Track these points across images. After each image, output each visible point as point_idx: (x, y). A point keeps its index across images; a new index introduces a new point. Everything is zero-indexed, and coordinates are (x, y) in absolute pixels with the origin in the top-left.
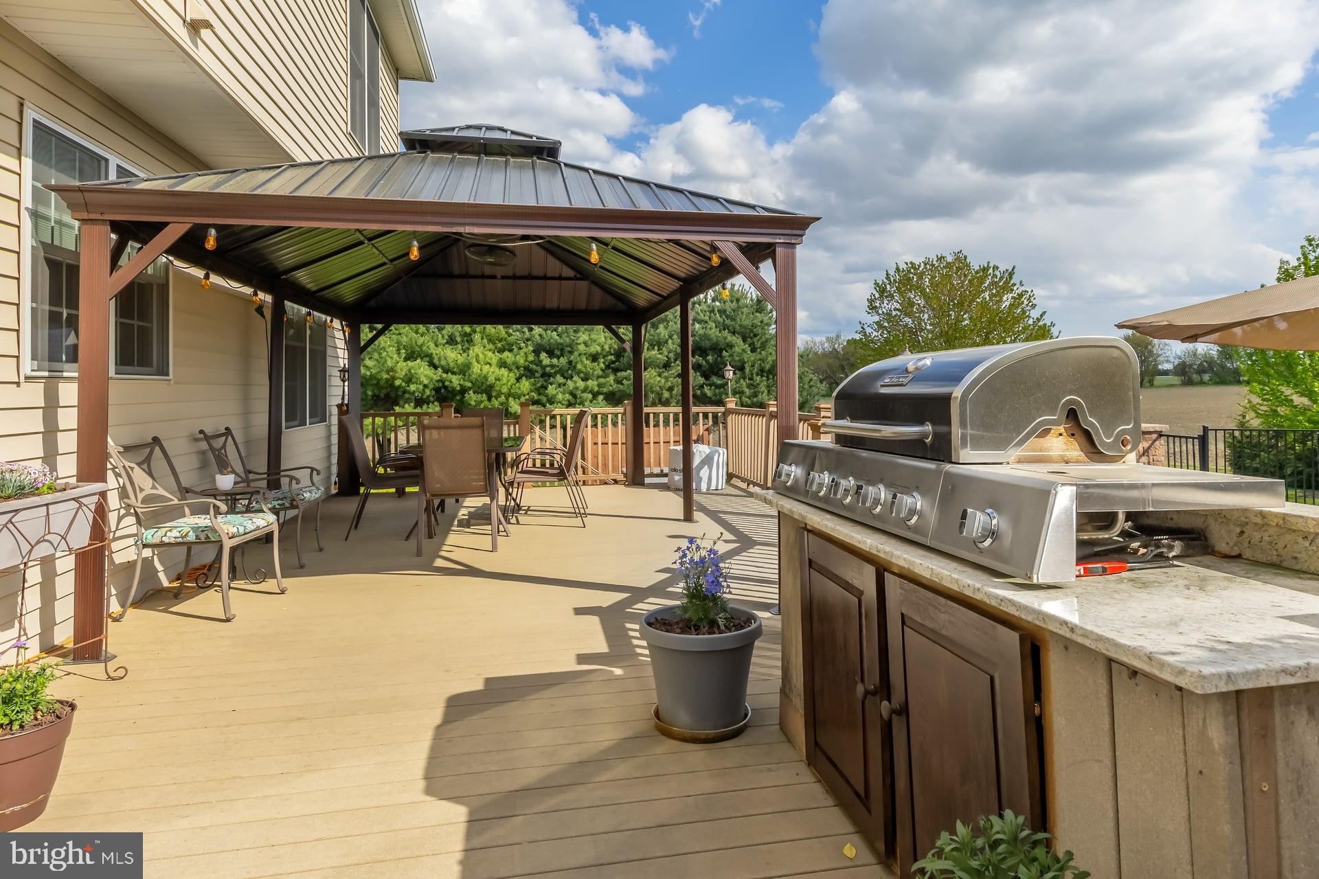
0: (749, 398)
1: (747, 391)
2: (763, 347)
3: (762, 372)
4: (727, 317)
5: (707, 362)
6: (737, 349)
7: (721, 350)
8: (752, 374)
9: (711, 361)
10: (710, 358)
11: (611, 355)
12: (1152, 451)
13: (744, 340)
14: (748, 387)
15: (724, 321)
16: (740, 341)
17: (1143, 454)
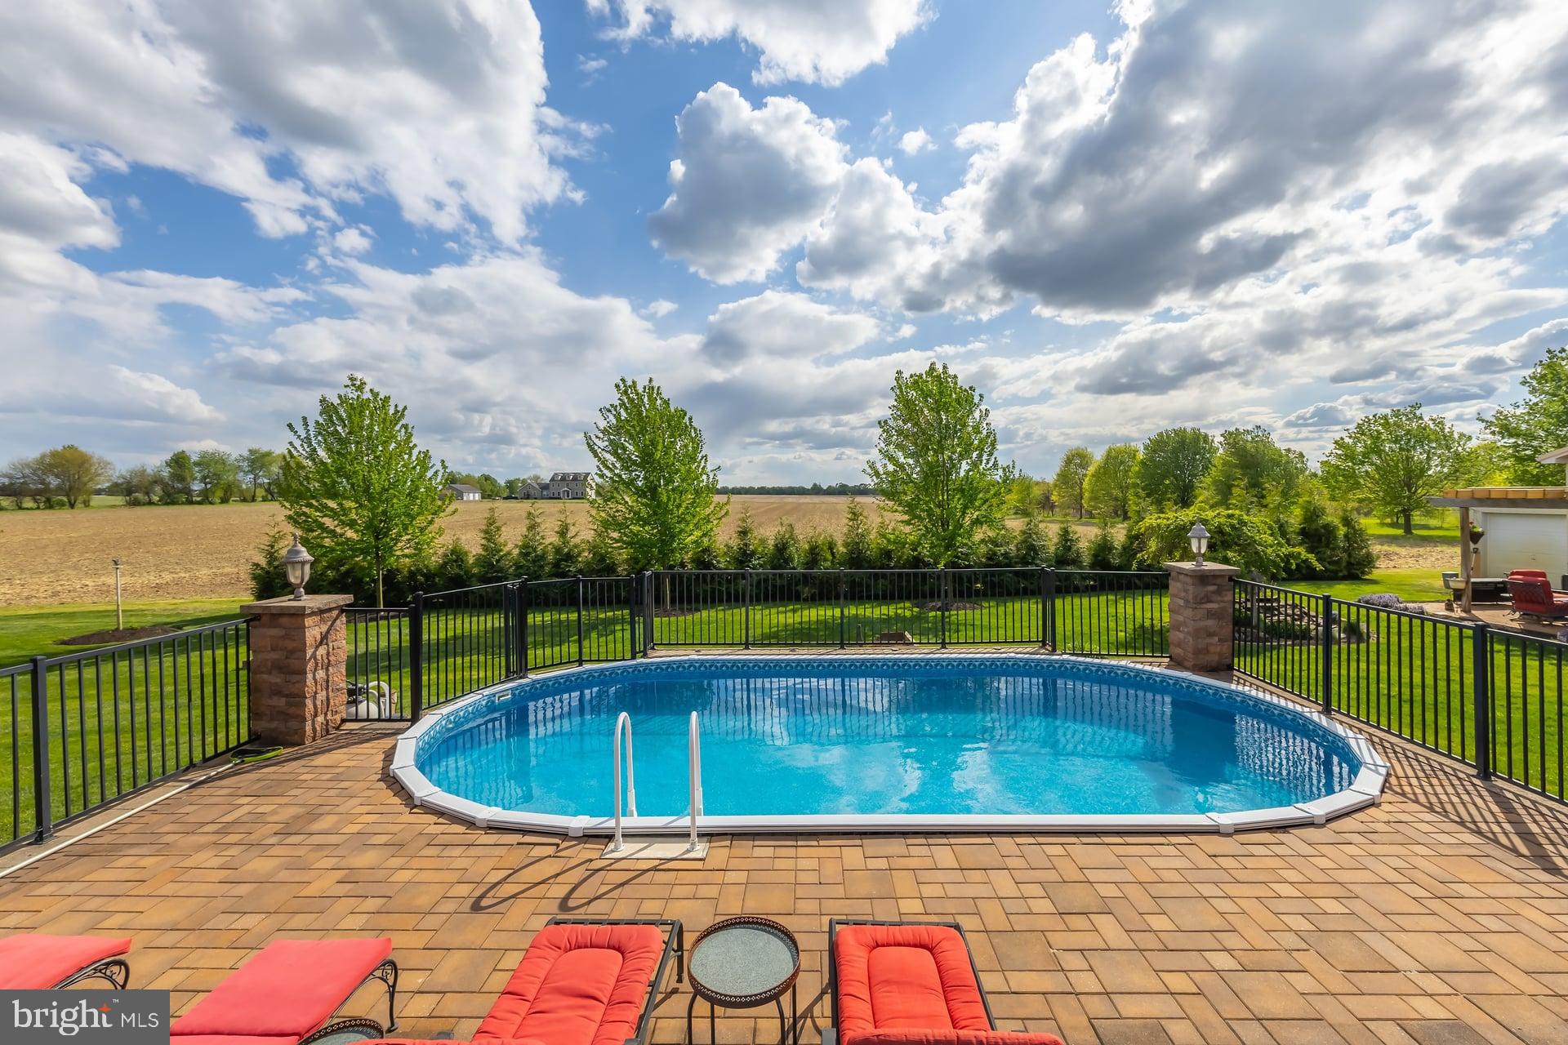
12: (332, 637)
17: (321, 643)
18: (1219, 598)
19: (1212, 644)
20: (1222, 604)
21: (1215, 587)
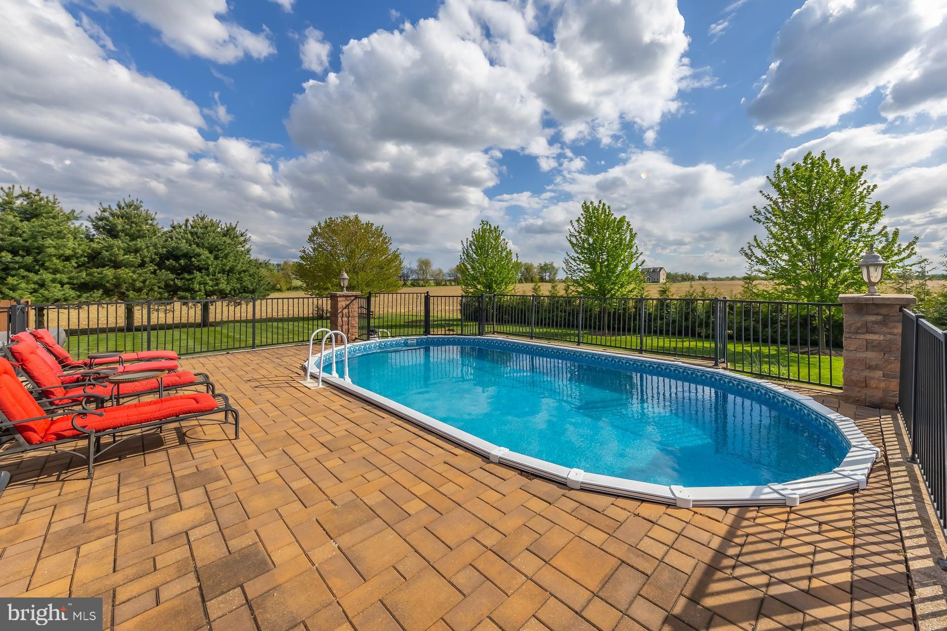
0: (212, 286)
1: (211, 283)
2: (226, 256)
3: (223, 271)
4: (198, 237)
5: (180, 264)
6: (203, 257)
7: (191, 257)
8: (215, 273)
9: (183, 264)
10: (182, 262)
11: (85, 257)
12: (351, 306)
13: (211, 252)
14: (211, 280)
15: (194, 239)
16: (206, 252)
17: (345, 308)
18: (885, 330)
19: (872, 378)
20: (889, 337)
21: (880, 318)
